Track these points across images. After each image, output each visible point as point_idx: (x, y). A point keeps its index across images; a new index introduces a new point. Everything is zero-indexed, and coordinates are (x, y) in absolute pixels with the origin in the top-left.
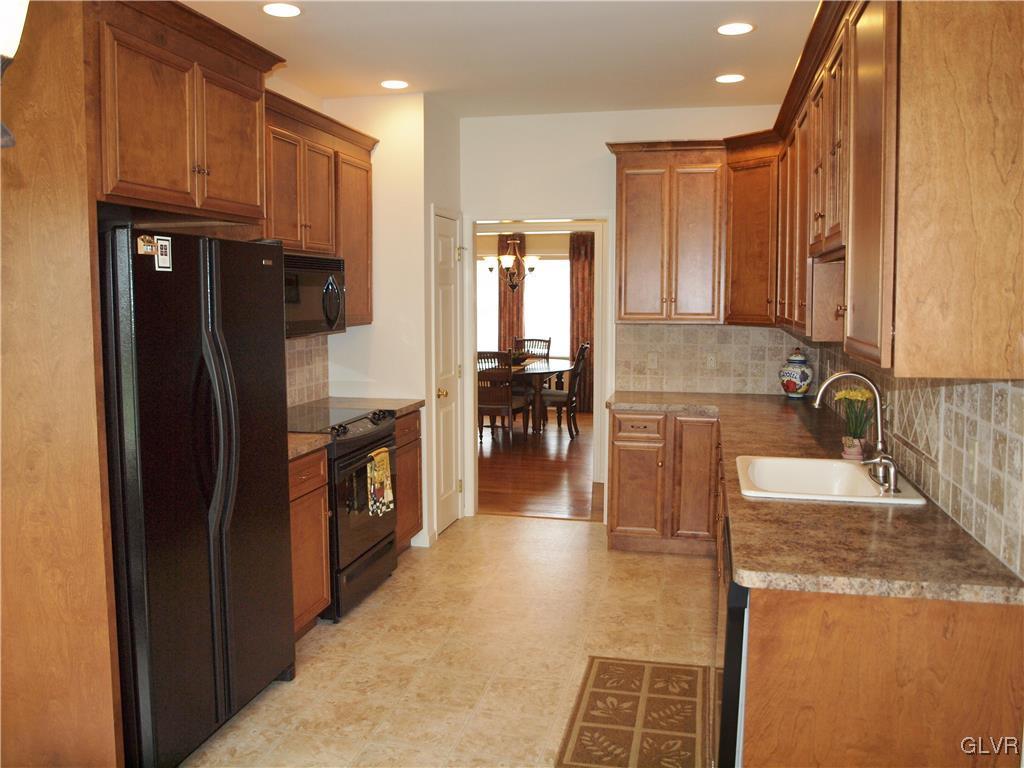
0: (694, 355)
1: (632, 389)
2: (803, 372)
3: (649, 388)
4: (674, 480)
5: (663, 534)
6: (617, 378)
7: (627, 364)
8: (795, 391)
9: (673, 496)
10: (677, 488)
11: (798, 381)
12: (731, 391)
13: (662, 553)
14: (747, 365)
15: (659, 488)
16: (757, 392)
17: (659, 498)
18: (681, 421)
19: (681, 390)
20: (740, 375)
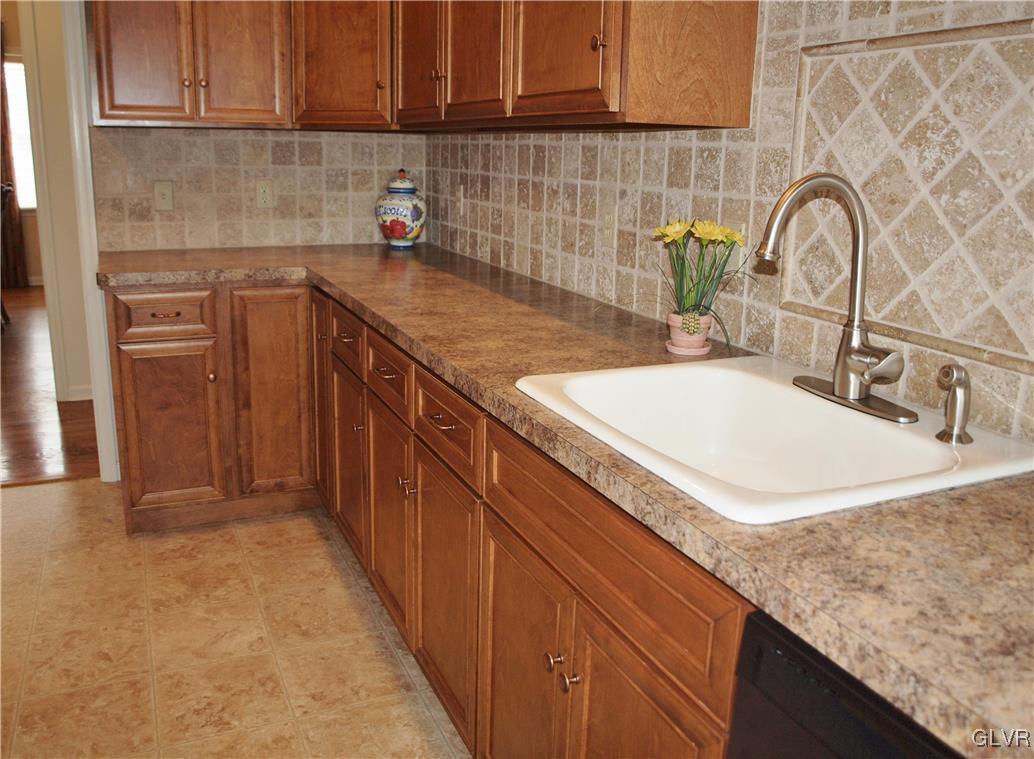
0: (234, 184)
1: (129, 247)
2: (415, 207)
3: (160, 245)
4: (236, 399)
5: (228, 495)
6: (100, 230)
7: (117, 204)
8: (403, 237)
9: (237, 428)
10: (244, 413)
11: (408, 222)
12: (298, 242)
13: (226, 522)
14: (321, 200)
15: (212, 418)
16: (338, 241)
17: (213, 436)
18: (242, 298)
19: (217, 245)
20: (310, 215)
